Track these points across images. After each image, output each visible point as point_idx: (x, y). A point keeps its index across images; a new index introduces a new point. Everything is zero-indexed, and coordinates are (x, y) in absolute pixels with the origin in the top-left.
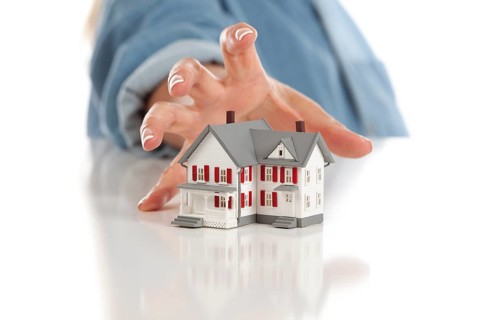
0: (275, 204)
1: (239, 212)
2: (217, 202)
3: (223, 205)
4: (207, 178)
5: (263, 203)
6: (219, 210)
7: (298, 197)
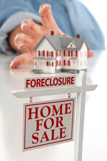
0: (69, 64)
1: (56, 67)
2: (48, 64)
3: (50, 65)
4: (44, 55)
5: (65, 65)
6: (49, 67)
7: (78, 62)
